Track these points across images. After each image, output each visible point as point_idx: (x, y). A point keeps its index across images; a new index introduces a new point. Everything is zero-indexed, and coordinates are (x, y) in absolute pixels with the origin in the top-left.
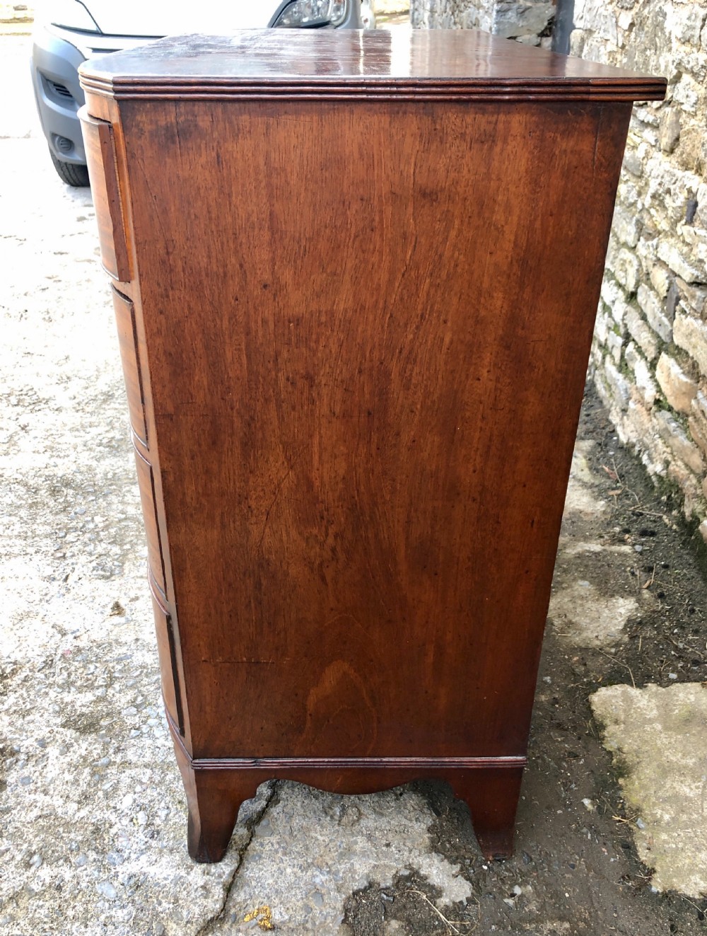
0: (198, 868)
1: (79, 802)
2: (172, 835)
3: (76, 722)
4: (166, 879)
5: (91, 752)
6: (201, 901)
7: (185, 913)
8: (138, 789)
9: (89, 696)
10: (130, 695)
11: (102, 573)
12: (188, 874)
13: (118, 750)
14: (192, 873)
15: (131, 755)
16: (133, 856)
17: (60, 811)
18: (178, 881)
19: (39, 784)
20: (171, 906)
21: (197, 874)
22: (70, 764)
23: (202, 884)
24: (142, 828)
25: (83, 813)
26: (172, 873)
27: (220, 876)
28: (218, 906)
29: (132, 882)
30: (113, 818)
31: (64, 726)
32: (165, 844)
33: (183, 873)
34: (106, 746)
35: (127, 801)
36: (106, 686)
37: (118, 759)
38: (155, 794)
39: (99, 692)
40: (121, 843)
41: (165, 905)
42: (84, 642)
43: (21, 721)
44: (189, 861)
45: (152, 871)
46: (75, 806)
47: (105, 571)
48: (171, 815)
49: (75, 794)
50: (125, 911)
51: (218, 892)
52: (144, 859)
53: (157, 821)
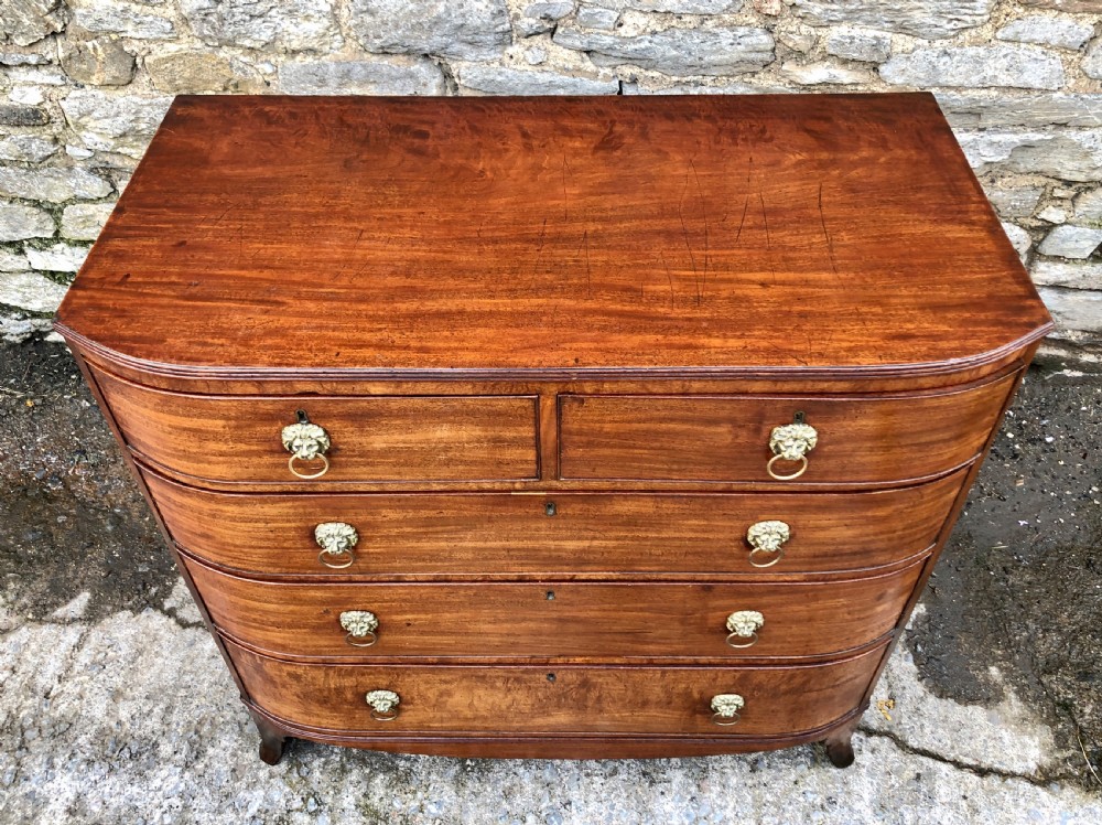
0: (858, 758)
2: (830, 786)
4: (872, 783)
6: (884, 753)
7: (897, 765)
12: (864, 766)
14: (863, 763)
16: (856, 817)
18: (871, 774)
20: (893, 776)
21: (863, 758)
23: (870, 755)
24: (827, 815)
26: (866, 780)
27: (861, 740)
28: (886, 739)
29: (878, 812)
32: (840, 790)
33: (864, 771)
38: (791, 808)
41: (893, 782)
44: (853, 766)
45: (867, 797)
48: (810, 789)
50: (905, 813)
51: (875, 740)
52: (857, 806)
53: (818, 801)
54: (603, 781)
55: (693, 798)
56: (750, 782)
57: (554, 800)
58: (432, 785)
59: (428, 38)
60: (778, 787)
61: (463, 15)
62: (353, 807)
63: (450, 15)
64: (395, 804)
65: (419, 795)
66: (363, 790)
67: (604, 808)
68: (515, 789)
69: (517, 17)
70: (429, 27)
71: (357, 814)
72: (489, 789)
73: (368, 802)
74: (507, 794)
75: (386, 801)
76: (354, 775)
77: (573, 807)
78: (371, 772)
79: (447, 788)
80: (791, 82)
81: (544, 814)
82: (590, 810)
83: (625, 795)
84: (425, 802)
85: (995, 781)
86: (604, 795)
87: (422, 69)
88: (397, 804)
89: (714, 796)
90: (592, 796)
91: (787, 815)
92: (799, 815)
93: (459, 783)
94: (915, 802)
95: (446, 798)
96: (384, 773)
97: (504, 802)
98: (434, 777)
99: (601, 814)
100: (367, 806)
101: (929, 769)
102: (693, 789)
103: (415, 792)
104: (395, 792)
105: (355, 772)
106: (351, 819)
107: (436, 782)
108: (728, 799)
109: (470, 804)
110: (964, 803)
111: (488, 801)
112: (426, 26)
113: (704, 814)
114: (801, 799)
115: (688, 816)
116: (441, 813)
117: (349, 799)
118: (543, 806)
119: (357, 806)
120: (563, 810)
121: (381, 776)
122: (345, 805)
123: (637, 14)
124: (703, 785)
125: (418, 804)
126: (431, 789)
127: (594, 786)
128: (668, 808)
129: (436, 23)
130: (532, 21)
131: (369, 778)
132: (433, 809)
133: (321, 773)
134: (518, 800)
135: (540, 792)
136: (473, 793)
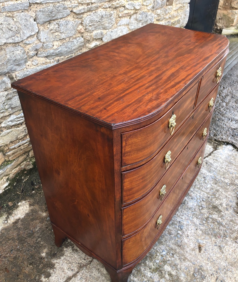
1: (219, 190)
2: (201, 176)
3: (218, 210)
5: (215, 200)
8: (206, 187)
9: (214, 216)
10: (203, 211)
11: (203, 273)
13: (209, 197)
15: (206, 195)
16: (209, 176)
17: (223, 191)
19: (228, 199)
22: (220, 200)
24: (207, 180)
25: (218, 188)
29: (210, 172)
30: (212, 184)
31: (221, 211)
32: (203, 175)
34: (211, 200)
35: (209, 186)
36: (209, 217)
37: (209, 196)
38: (203, 184)
39: (211, 216)
40: (211, 179)
42: (213, 239)
43: (233, 219)
45: (206, 172)
46: (220, 190)
47: (201, 274)
48: (200, 179)
49: (220, 193)
50: (212, 169)
52: (208, 175)
53: (204, 180)
54: (178, 212)
55: (192, 199)
56: (194, 187)
57: (177, 225)
58: (157, 249)
59: (7, 67)
60: (197, 183)
61: (15, 56)
62: (152, 274)
63: (11, 58)
64: (157, 262)
65: (158, 254)
66: (148, 269)
67: (186, 216)
68: (169, 231)
69: (28, 52)
70: (6, 64)
71: (154, 274)
72: (166, 237)
73: (152, 269)
74: (170, 234)
75: (155, 264)
76: (142, 269)
77: (181, 222)
78: (144, 264)
79: (160, 246)
80: (89, 48)
81: (179, 229)
82: (184, 219)
83: (184, 210)
84: (161, 254)
85: (212, 154)
86: (182, 214)
87: (6, 79)
88: (158, 262)
89: (193, 195)
90: (181, 216)
91: (204, 186)
92: (205, 184)
93: (161, 243)
94: (211, 167)
95: (163, 248)
96: (146, 260)
97: (171, 236)
98: (155, 248)
99: (186, 217)
100: (153, 270)
101: (206, 161)
102: (190, 197)
103: (156, 255)
104: (154, 260)
105: (141, 268)
106: (155, 276)
107: (157, 248)
108: (195, 193)
109: (168, 243)
110: (214, 161)
111: (169, 239)
112: (5, 64)
113: (196, 199)
114: (202, 182)
115: (195, 202)
116: (166, 252)
117: (148, 274)
118: (177, 227)
119: (152, 273)
120: (181, 224)
121: (147, 262)
122: (150, 276)
123: (56, 42)
124: (190, 195)
125: (160, 256)
126: (158, 250)
127: (178, 214)
128: (191, 204)
129: (8, 62)
130: (33, 52)
131: (145, 265)
132: (164, 253)
133: (136, 278)
134: (173, 232)
135: (173, 226)
136: (165, 241)
